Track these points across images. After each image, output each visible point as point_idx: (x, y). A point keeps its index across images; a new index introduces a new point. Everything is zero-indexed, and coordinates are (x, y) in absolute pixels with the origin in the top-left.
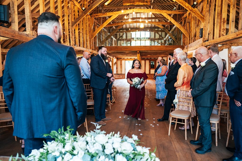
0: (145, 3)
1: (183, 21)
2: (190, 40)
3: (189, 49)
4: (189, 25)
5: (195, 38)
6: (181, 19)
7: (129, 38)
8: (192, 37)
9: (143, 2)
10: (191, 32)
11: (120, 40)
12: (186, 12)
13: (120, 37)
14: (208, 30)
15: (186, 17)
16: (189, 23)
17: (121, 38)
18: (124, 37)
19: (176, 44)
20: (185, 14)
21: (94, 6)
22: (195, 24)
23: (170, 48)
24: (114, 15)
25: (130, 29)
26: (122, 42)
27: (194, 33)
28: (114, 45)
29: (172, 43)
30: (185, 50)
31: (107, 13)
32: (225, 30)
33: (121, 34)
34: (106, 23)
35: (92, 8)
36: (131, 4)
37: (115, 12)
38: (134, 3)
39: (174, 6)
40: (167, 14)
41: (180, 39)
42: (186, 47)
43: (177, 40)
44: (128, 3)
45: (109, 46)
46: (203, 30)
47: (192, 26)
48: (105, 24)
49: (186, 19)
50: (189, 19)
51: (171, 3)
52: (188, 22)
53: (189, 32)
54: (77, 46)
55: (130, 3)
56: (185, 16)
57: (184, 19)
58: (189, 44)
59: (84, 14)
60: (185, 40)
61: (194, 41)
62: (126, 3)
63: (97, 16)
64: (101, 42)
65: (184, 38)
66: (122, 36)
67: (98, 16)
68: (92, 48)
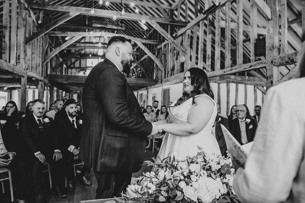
0: (119, 27)
1: (157, 52)
2: (165, 73)
3: (164, 84)
4: (164, 57)
5: (173, 72)
6: (154, 50)
7: (83, 66)
8: (169, 71)
9: (117, 25)
10: (167, 65)
11: (72, 68)
12: (161, 43)
13: (71, 64)
14: (189, 64)
15: (161, 48)
16: (165, 55)
17: (72, 66)
18: (77, 64)
19: (146, 77)
20: (160, 45)
21: (60, 22)
22: (173, 57)
23: (142, 82)
24: (78, 36)
25: (90, 56)
26: (74, 70)
27: (172, 67)
28: (64, 74)
29: (141, 75)
30: (159, 84)
31: (69, 32)
32: (210, 66)
33: (73, 60)
34: (66, 45)
35: (57, 24)
36: (103, 26)
37: (78, 33)
38: (106, 25)
39: (143, 35)
40: (141, 43)
41: (151, 71)
42: (160, 81)
43: (147, 72)
44: (99, 24)
45: (59, 74)
46: (184, 64)
47: (168, 59)
48: (64, 46)
49: (161, 50)
50: (164, 50)
51: (141, 31)
52: (163, 54)
53: (164, 65)
54: (30, 71)
55: (102, 24)
56: (159, 47)
57: (157, 50)
58: (165, 77)
59: (44, 30)
60: (158, 74)
61: (171, 75)
62: (97, 24)
63: (53, 34)
64: (52, 69)
65: (157, 70)
66: (74, 63)
67: (56, 34)
68: (44, 75)
